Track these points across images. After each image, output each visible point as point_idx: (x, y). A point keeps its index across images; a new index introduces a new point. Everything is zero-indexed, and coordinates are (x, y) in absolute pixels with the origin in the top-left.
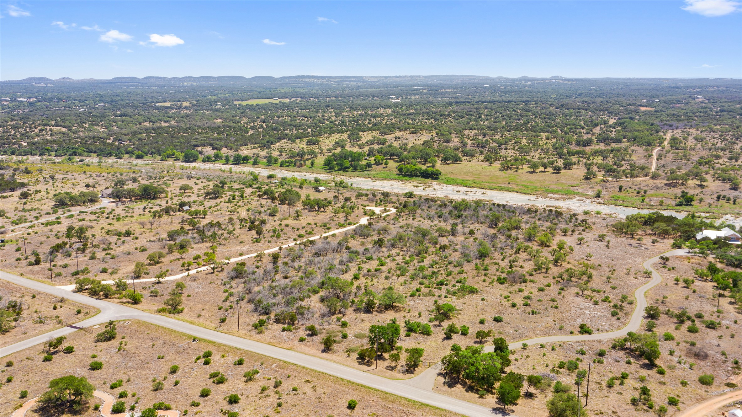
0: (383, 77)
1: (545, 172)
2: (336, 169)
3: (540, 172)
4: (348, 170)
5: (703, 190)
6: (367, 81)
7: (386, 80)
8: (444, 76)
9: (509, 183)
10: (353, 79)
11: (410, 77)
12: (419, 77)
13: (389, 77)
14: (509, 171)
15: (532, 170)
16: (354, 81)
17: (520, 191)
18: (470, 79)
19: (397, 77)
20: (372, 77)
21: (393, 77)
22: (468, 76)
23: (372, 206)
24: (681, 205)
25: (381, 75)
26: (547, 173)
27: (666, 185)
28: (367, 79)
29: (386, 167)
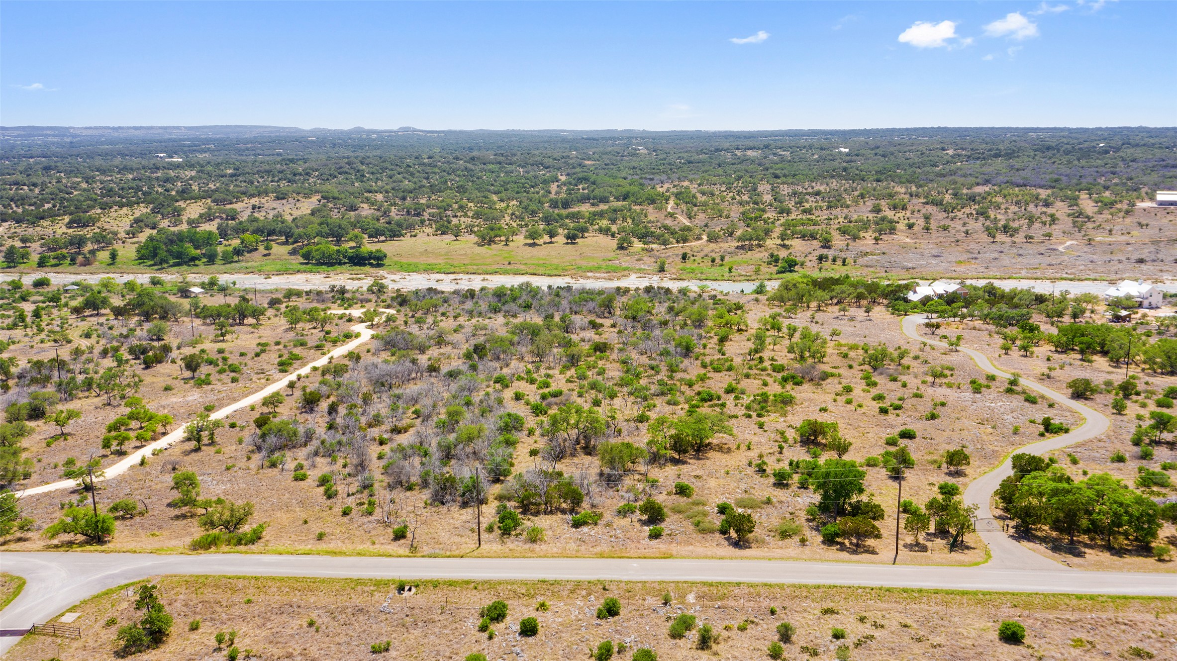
0: (109, 128)
1: (551, 243)
2: (171, 262)
3: (545, 243)
4: (197, 262)
5: (790, 251)
6: (79, 136)
7: (116, 134)
8: (222, 127)
9: (510, 263)
10: (49, 132)
11: (161, 128)
12: (178, 128)
13: (120, 128)
14: (493, 246)
15: (532, 241)
16: (54, 136)
17: (541, 272)
18: (271, 132)
19: (135, 128)
20: (86, 128)
21: (128, 128)
22: (265, 127)
23: (335, 309)
24: (784, 272)
25: (104, 125)
26: (556, 244)
27: (737, 247)
28: (78, 132)
29: (269, 254)
